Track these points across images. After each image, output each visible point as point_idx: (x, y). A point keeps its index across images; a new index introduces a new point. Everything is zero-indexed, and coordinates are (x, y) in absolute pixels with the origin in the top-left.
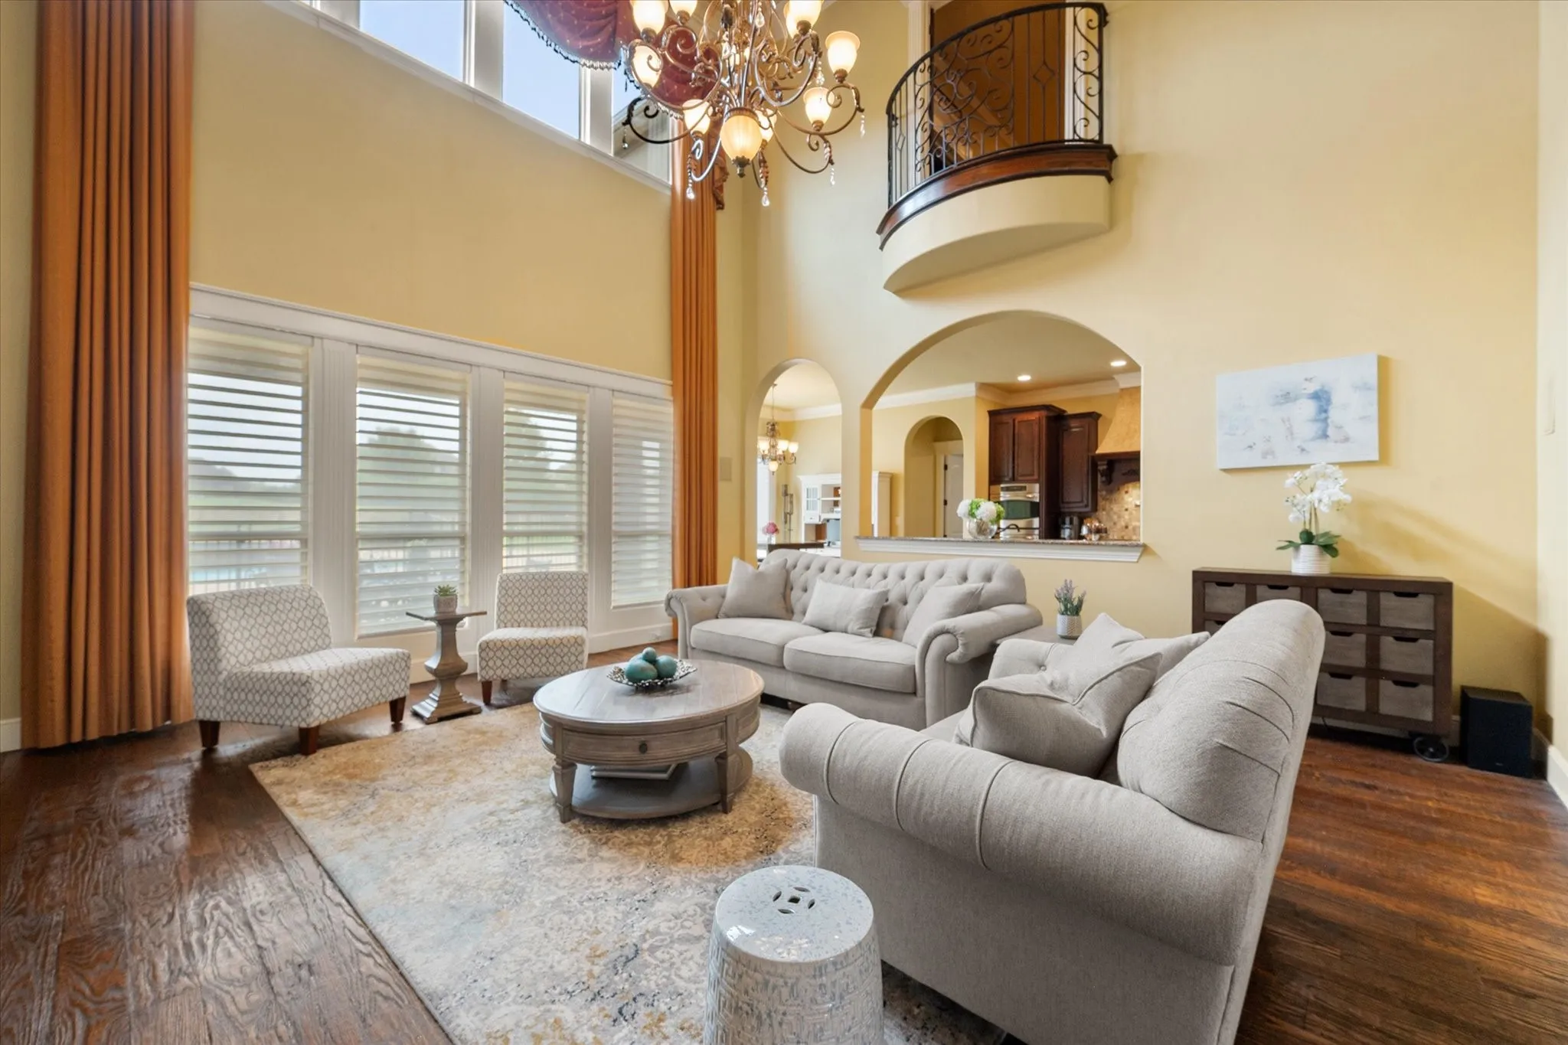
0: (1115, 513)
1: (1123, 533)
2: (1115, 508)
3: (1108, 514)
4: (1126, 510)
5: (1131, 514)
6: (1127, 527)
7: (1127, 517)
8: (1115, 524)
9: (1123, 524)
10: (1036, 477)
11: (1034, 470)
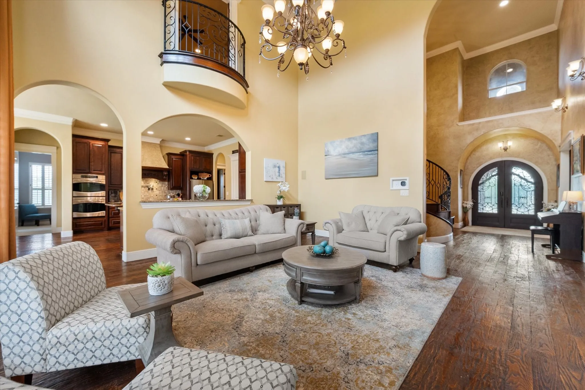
10: (103, 172)
11: (102, 169)
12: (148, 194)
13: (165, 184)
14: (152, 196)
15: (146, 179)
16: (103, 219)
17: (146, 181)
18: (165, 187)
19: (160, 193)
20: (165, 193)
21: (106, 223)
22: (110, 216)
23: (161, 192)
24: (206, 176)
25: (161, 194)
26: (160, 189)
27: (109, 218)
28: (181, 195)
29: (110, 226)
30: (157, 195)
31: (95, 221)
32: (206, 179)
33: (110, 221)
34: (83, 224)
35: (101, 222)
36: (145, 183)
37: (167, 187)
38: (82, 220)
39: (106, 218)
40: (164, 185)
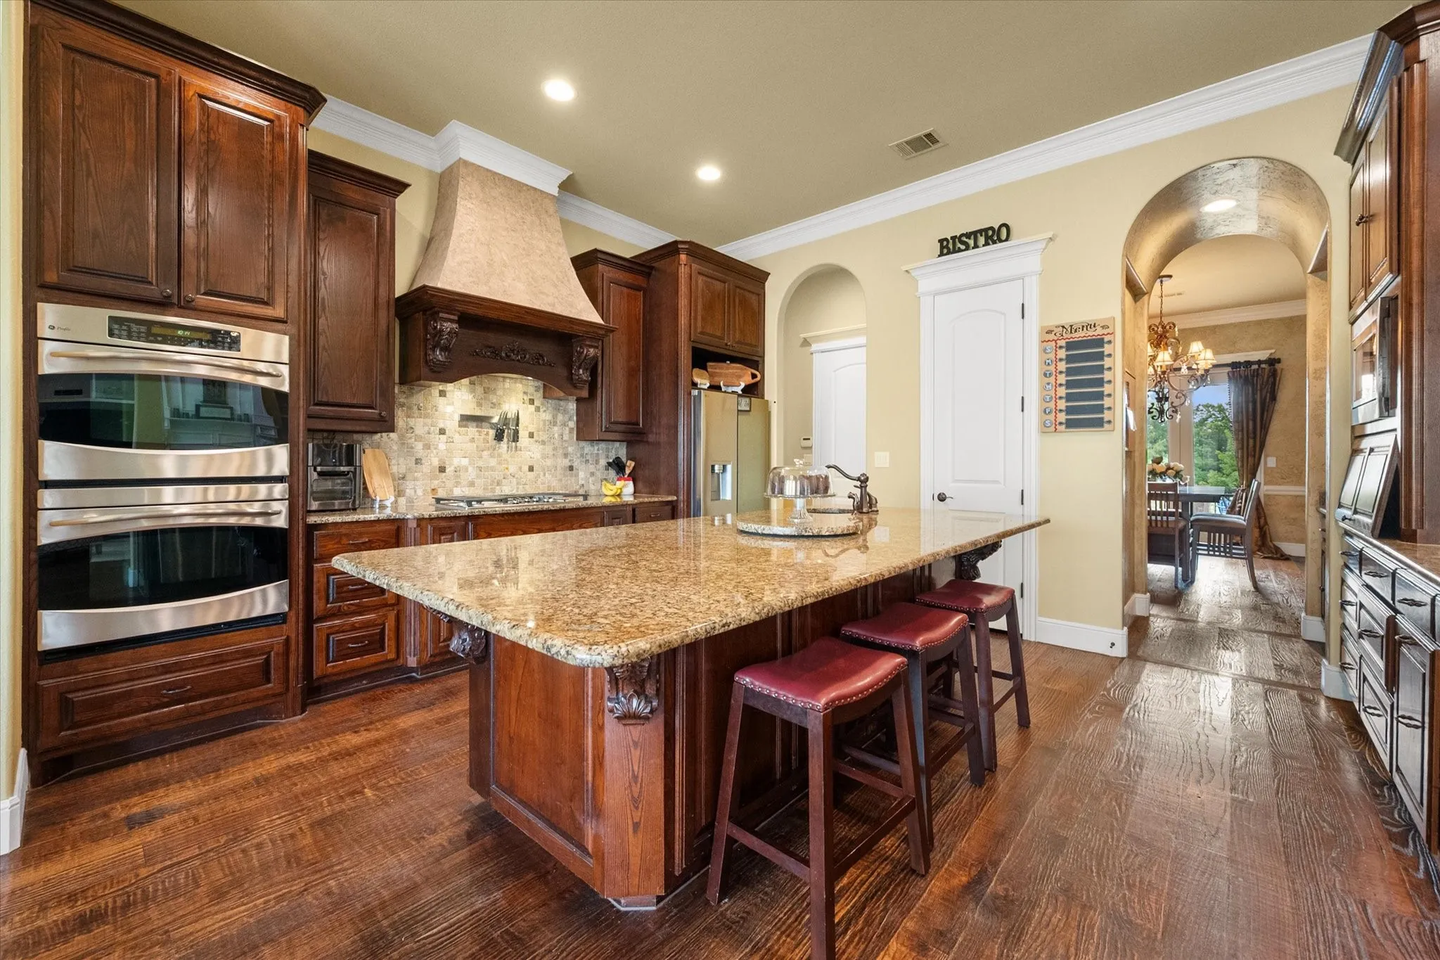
0: (419, 438)
1: (436, 483)
2: (419, 425)
3: (402, 442)
4: (442, 432)
5: (450, 441)
6: (442, 470)
7: (442, 446)
8: (418, 461)
9: (436, 462)
10: (279, 312)
11: (270, 289)
12: (493, 462)
13: (565, 412)
14: (512, 469)
15: (486, 380)
16: (272, 639)
17: (487, 391)
18: (564, 425)
19: (544, 457)
20: (566, 455)
21: (295, 661)
22: (318, 606)
23: (548, 449)
24: (740, 377)
25: (549, 462)
26: (545, 437)
27: (309, 619)
28: (630, 465)
29: (317, 672)
30: (531, 469)
31: (219, 660)
32: (739, 390)
33: (317, 639)
34: (128, 694)
35: (260, 659)
36: (479, 405)
37: (572, 424)
38: (118, 665)
39: (292, 629)
40: (560, 417)
